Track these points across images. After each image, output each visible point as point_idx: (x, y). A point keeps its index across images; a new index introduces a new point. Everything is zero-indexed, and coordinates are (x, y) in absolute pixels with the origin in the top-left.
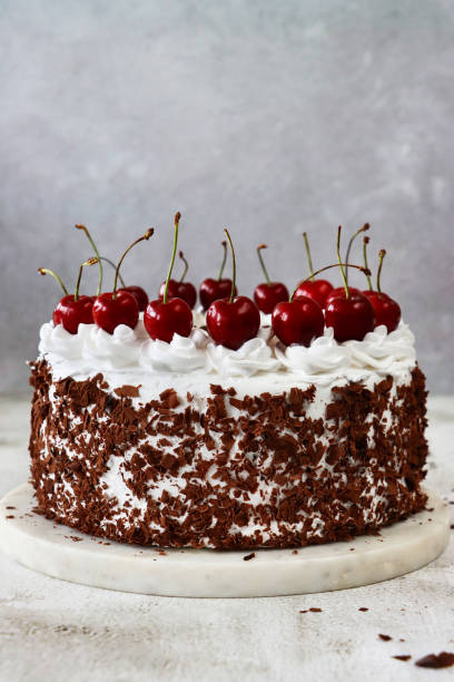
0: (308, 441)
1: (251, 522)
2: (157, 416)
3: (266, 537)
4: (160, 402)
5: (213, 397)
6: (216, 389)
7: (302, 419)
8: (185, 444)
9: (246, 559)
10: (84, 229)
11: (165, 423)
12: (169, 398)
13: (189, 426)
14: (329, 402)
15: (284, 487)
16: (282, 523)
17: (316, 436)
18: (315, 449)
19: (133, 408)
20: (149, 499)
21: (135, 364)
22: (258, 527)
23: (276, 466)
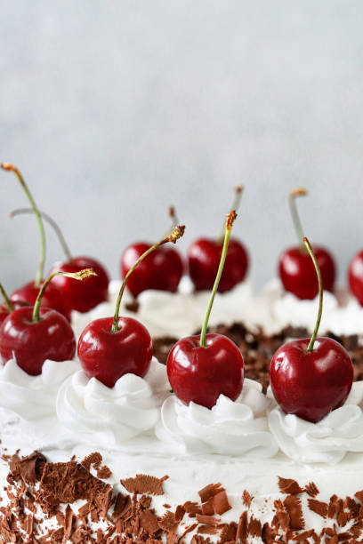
2: (194, 526)
4: (200, 504)
5: (283, 497)
6: (290, 487)
10: (16, 171)
11: (205, 536)
12: (213, 497)
13: (245, 541)
19: (153, 512)
21: (149, 435)
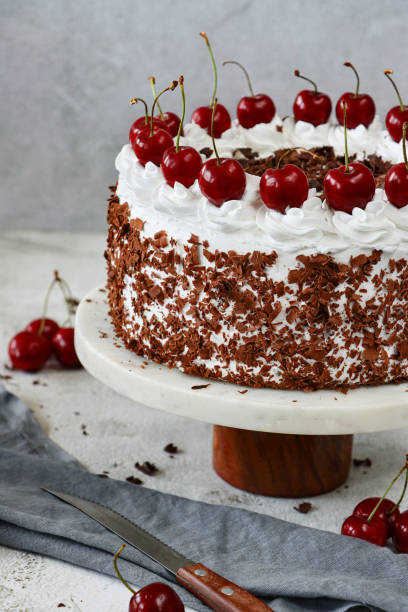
0: (268, 300)
1: (213, 358)
2: (153, 251)
3: (225, 373)
4: (155, 240)
6: (194, 240)
7: (263, 279)
8: (168, 280)
9: (195, 388)
11: (157, 258)
12: (161, 238)
13: (173, 265)
14: (293, 268)
15: (244, 335)
16: (241, 365)
17: (275, 296)
18: (274, 308)
19: (140, 240)
20: (144, 318)
22: (218, 363)
23: (237, 315)
